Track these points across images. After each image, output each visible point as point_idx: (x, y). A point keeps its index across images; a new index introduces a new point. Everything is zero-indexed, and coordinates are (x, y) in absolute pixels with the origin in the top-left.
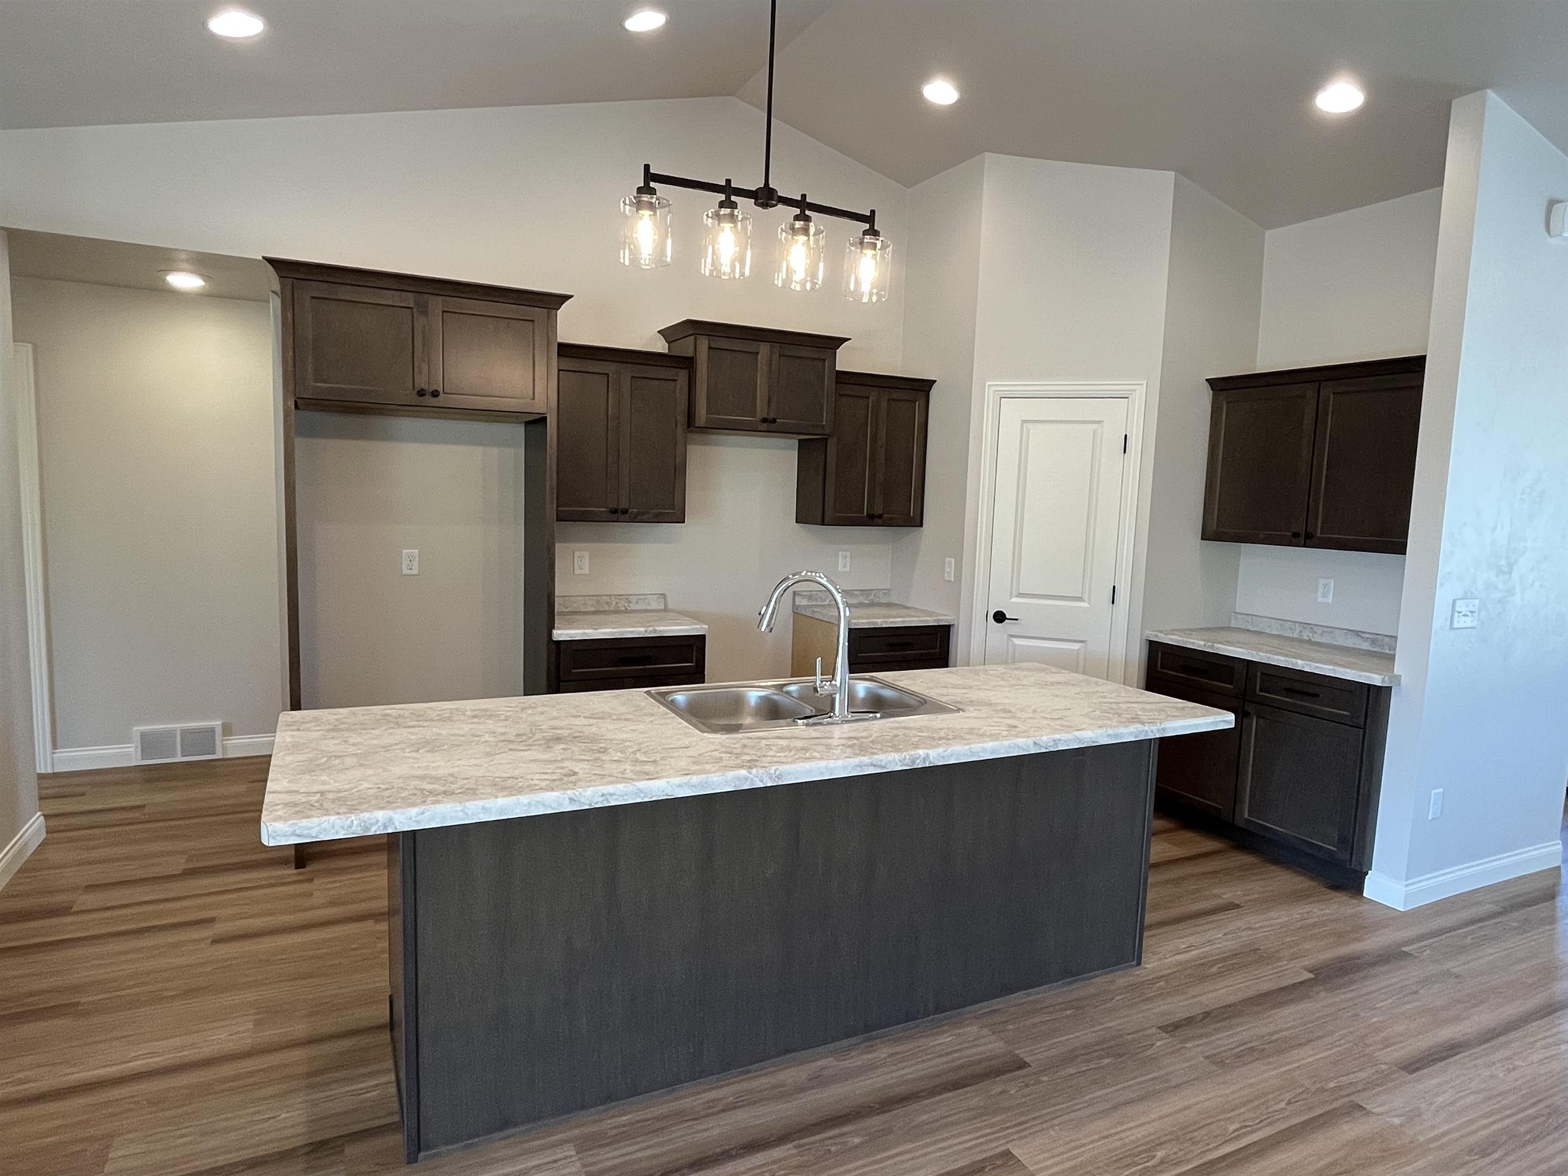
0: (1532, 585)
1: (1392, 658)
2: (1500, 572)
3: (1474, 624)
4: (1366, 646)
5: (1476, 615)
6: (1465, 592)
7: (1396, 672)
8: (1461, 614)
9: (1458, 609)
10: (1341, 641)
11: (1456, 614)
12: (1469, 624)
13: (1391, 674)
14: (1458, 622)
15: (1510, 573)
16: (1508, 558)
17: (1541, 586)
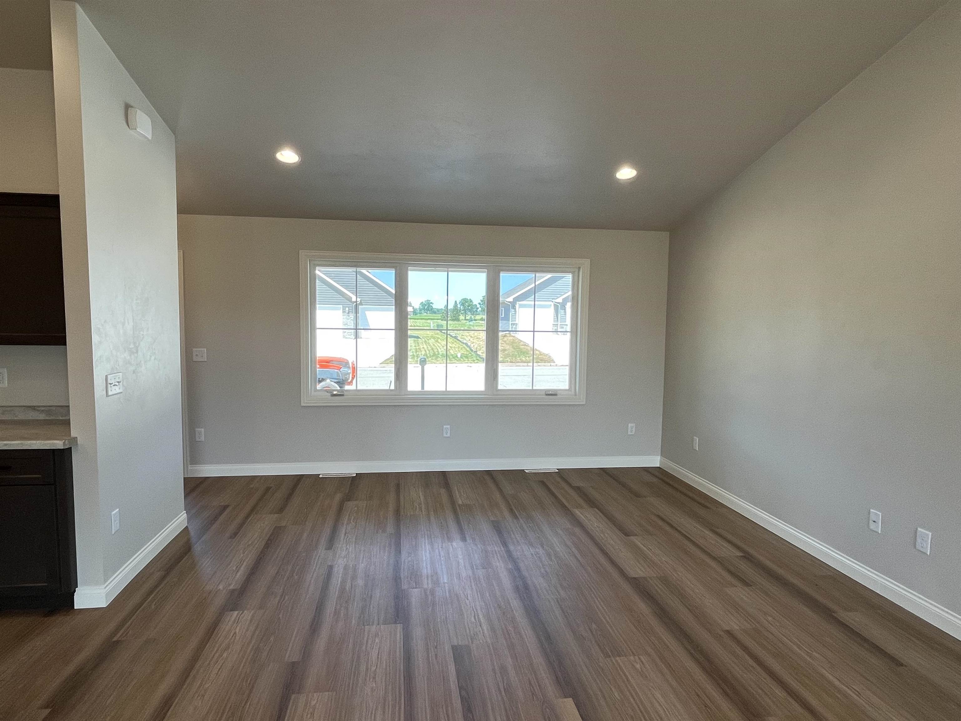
0: (150, 359)
1: (67, 423)
2: (131, 353)
3: (121, 391)
4: (42, 417)
5: (121, 384)
6: (112, 369)
7: (73, 434)
8: (112, 385)
9: (109, 382)
10: (21, 416)
11: (109, 385)
12: (118, 391)
13: (69, 438)
14: (111, 391)
15: (137, 352)
16: (135, 343)
17: (155, 359)
